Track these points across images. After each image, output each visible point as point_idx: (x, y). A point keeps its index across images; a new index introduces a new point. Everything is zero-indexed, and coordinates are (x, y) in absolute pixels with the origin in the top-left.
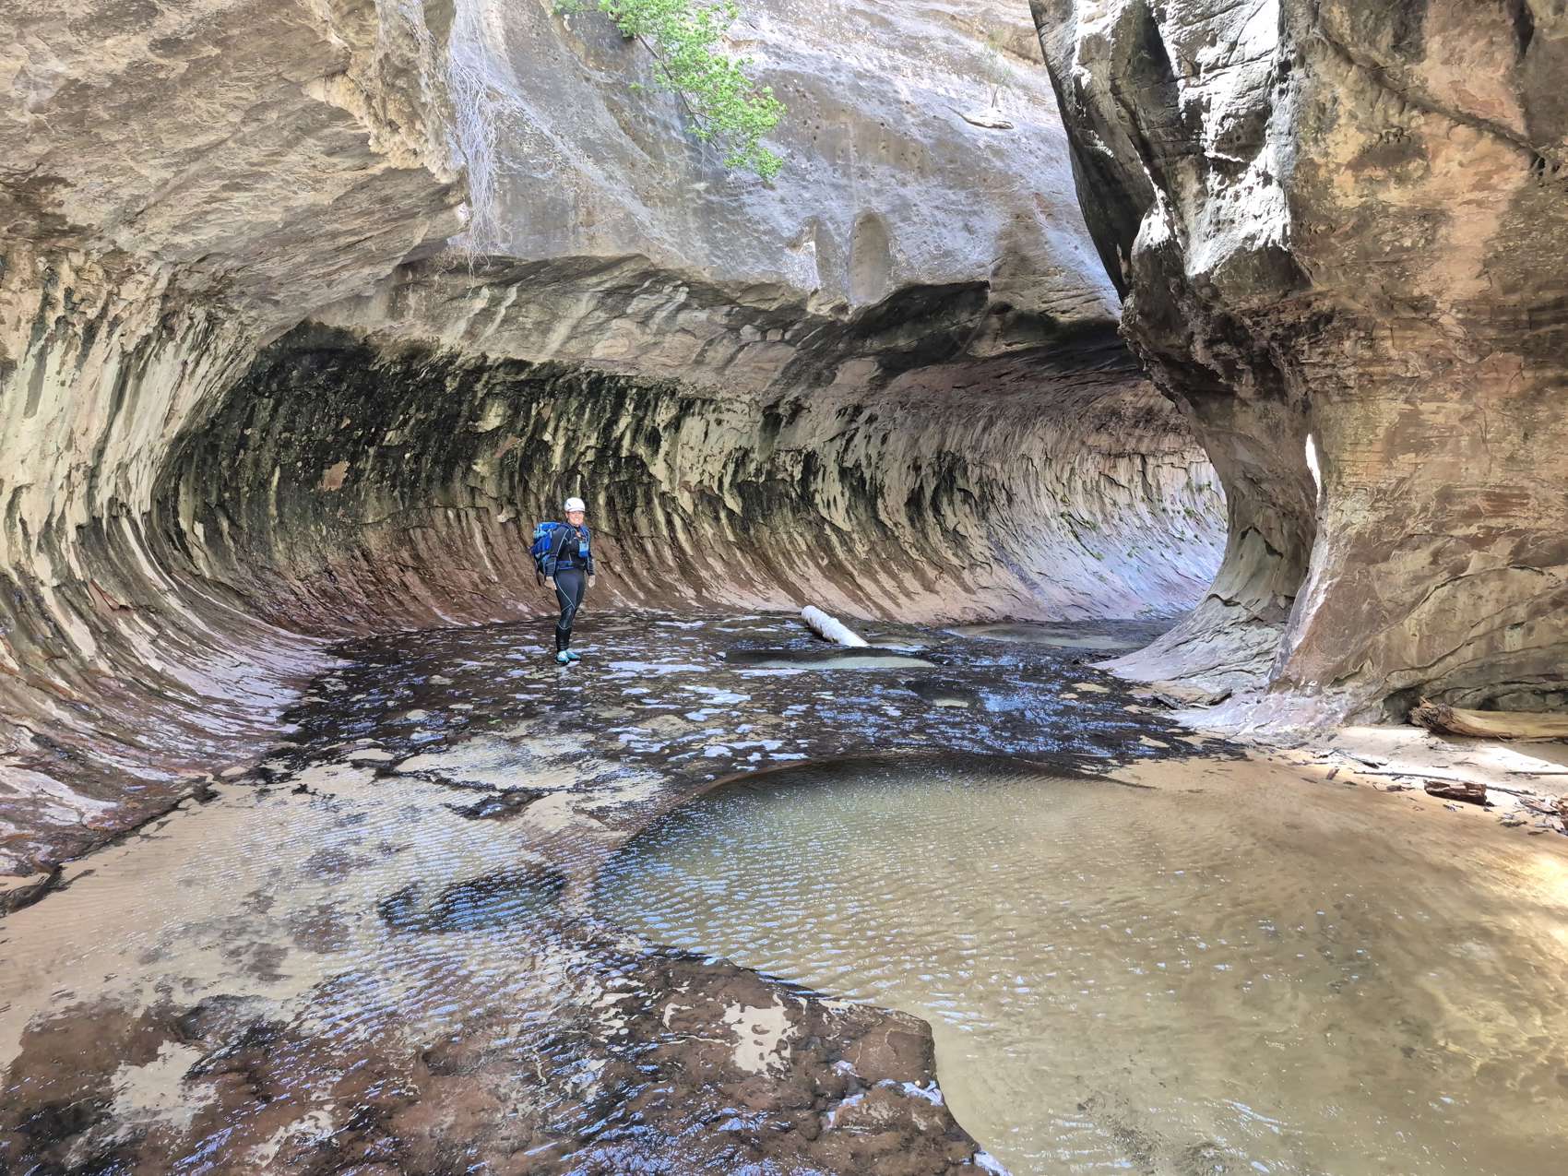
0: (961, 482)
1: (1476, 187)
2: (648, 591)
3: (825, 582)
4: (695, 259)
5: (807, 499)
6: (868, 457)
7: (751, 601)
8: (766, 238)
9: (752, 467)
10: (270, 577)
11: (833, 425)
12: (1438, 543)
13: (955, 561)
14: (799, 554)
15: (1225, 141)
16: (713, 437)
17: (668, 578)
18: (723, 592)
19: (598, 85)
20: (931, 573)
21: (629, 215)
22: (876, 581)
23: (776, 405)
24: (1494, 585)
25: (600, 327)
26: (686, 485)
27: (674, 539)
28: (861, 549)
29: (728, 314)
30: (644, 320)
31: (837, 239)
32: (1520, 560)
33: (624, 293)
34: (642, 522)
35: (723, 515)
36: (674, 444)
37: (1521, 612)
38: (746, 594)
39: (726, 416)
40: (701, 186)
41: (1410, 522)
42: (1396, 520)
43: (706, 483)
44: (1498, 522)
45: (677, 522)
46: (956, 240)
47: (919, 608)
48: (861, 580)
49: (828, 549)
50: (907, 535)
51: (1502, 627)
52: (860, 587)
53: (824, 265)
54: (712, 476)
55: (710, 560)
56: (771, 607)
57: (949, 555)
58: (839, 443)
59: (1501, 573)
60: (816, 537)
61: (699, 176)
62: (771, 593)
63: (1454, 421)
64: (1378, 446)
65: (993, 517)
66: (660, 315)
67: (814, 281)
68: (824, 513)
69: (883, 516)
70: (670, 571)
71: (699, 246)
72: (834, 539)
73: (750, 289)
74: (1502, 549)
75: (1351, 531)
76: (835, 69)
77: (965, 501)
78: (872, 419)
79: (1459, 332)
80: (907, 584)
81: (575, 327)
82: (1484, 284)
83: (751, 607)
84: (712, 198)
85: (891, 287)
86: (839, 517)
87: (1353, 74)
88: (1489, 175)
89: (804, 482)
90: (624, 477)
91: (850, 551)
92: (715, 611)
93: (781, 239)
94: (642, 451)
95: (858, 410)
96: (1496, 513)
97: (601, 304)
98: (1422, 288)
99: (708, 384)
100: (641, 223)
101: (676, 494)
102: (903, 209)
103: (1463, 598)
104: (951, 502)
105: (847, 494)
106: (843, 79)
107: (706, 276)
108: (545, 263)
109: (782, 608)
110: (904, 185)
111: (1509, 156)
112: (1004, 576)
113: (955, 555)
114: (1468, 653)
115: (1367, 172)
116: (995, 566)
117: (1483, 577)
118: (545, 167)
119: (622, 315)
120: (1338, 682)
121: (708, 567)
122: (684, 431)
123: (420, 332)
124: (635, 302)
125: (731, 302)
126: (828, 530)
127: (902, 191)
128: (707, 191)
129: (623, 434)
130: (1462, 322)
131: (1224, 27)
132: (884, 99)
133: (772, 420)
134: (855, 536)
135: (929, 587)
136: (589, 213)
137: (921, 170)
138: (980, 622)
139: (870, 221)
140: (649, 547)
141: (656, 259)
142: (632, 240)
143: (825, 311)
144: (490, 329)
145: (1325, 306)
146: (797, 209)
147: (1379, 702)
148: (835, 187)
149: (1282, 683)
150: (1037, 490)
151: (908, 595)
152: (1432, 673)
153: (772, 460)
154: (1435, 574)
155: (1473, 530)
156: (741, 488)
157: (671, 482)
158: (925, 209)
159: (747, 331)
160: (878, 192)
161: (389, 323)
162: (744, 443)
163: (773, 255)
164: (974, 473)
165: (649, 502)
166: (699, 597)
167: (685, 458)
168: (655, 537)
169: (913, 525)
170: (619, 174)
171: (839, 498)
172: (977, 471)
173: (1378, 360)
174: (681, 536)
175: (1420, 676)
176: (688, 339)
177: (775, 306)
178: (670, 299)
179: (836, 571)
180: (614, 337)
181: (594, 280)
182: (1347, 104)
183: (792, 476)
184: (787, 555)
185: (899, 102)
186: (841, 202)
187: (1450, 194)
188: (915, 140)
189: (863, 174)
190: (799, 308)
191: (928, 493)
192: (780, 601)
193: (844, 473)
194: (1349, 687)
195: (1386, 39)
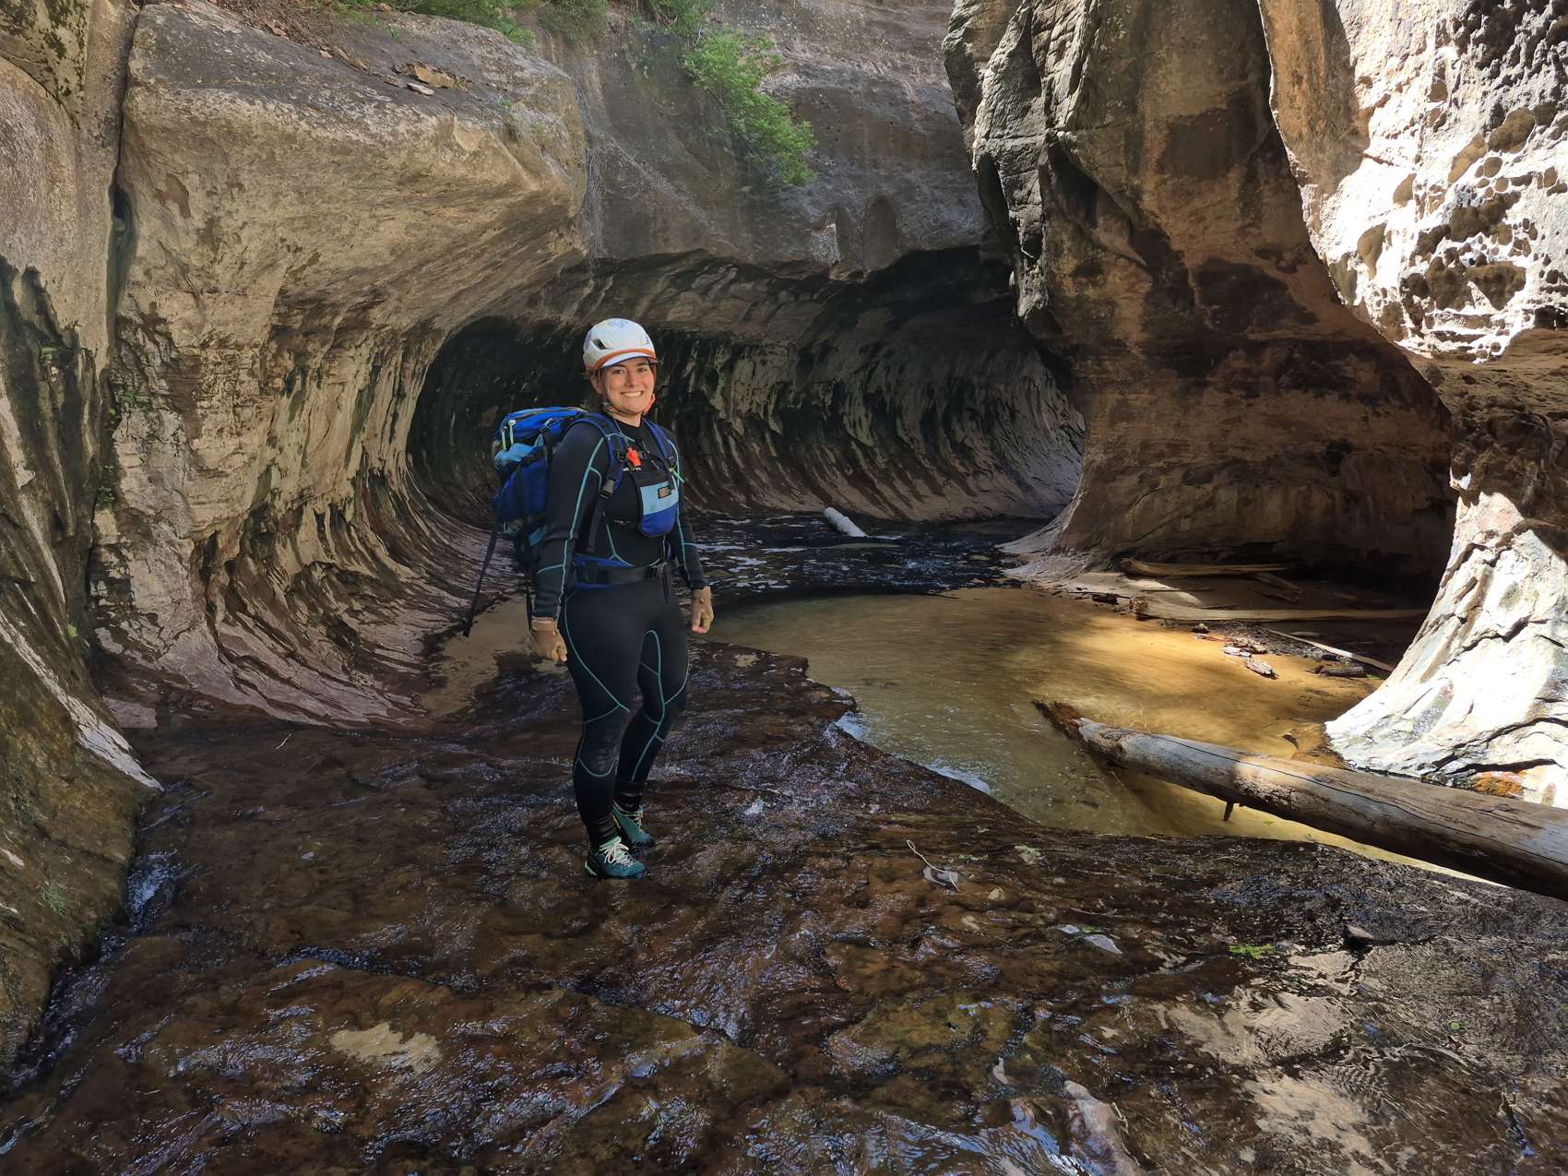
0: (969, 404)
1: (1127, 291)
2: (709, 497)
3: (850, 488)
4: (742, 247)
5: (836, 420)
6: (888, 385)
7: (789, 504)
8: (796, 225)
9: (792, 396)
10: (453, 489)
11: (855, 360)
12: (1143, 472)
13: (962, 469)
14: (829, 466)
15: (1027, 246)
16: (759, 374)
17: (725, 486)
18: (767, 497)
19: (668, 118)
20: (940, 480)
21: (693, 220)
22: (893, 487)
23: (809, 347)
24: (1174, 494)
25: (672, 299)
26: (738, 413)
27: (729, 455)
28: (881, 461)
29: (769, 284)
30: (705, 291)
31: (854, 220)
32: (1187, 480)
33: (690, 275)
34: (705, 444)
35: (767, 436)
36: (728, 382)
37: (1189, 509)
38: (785, 498)
39: (769, 358)
40: (746, 189)
41: (1126, 460)
42: (1119, 458)
43: (754, 410)
44: (1174, 460)
45: (732, 442)
46: (951, 214)
47: (928, 507)
48: (880, 486)
49: (854, 462)
50: (920, 449)
51: (1179, 517)
52: (878, 492)
53: (843, 240)
54: (758, 405)
55: (758, 472)
56: (804, 508)
57: (957, 464)
58: (862, 375)
59: (1179, 487)
60: (844, 452)
61: (745, 184)
62: (805, 498)
63: (1146, 405)
64: (1106, 418)
65: (997, 431)
66: (717, 287)
67: (835, 254)
68: (851, 432)
69: (901, 433)
70: (726, 480)
71: (746, 235)
72: (859, 453)
73: (784, 265)
74: (1177, 474)
75: (1095, 465)
76: (854, 80)
77: (971, 419)
78: (890, 354)
79: (1143, 357)
80: (918, 489)
81: (653, 301)
82: (1146, 335)
83: (789, 509)
84: (756, 198)
85: (898, 253)
86: (864, 436)
87: (1070, 228)
88: (1133, 285)
89: (834, 408)
90: (690, 409)
91: (872, 462)
92: (759, 511)
93: (809, 225)
94: (703, 388)
95: (878, 347)
96: (1173, 455)
97: (673, 283)
98: (1118, 334)
99: (754, 334)
100: (702, 225)
101: (731, 420)
102: (909, 190)
103: (1157, 501)
104: (960, 420)
105: (870, 416)
106: (860, 88)
107: (751, 259)
108: (633, 260)
109: (813, 509)
110: (909, 170)
111: (1144, 275)
112: (1003, 481)
113: (962, 464)
114: (1160, 532)
115: (1079, 279)
116: (996, 473)
117: (1168, 490)
118: (633, 190)
119: (688, 289)
120: (1087, 549)
121: (757, 478)
122: (736, 371)
123: (546, 314)
124: (698, 280)
125: (770, 276)
126: (854, 446)
127: (908, 176)
128: (752, 192)
129: (690, 375)
130: (1143, 352)
131: (1026, 181)
132: (894, 101)
133: (807, 359)
134: (877, 450)
135: (937, 491)
136: (665, 222)
137: (923, 157)
138: (978, 519)
139: (881, 203)
140: (710, 463)
141: (713, 251)
142: (696, 239)
143: (844, 277)
144: (594, 309)
145: (1075, 341)
146: (821, 198)
147: (1108, 560)
148: (852, 177)
149: (1057, 550)
150: (1039, 406)
151: (919, 497)
152: (1139, 543)
153: (807, 390)
154: (1141, 489)
155: (1161, 464)
156: (781, 414)
157: (727, 411)
158: (925, 189)
159: (783, 295)
160: (888, 178)
161: (528, 310)
162: (784, 377)
163: (803, 238)
164: (980, 395)
165: (710, 428)
166: (749, 502)
167: (737, 392)
168: (715, 453)
169: (926, 440)
170: (685, 187)
171: (864, 420)
172: (984, 392)
173: (1105, 371)
174: (735, 453)
175: (1133, 545)
176: (739, 303)
177: (804, 276)
178: (724, 276)
179: (859, 480)
180: (683, 305)
181: (669, 268)
182: (1067, 244)
183: (823, 402)
184: (819, 467)
185: (906, 102)
186: (857, 190)
187: (1117, 294)
188: (919, 134)
189: (876, 165)
190: (823, 276)
191: (940, 413)
192: (811, 503)
193: (868, 400)
194: (1092, 552)
195: (1082, 215)
